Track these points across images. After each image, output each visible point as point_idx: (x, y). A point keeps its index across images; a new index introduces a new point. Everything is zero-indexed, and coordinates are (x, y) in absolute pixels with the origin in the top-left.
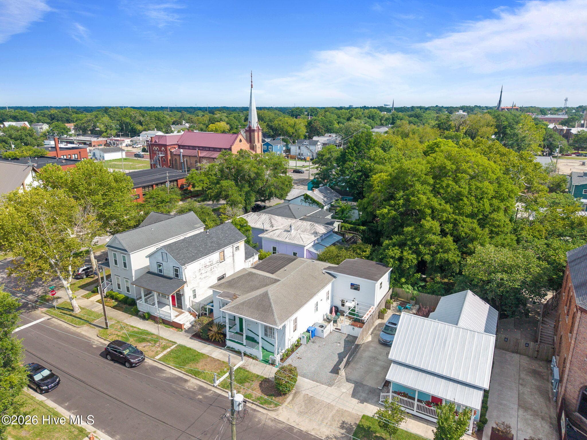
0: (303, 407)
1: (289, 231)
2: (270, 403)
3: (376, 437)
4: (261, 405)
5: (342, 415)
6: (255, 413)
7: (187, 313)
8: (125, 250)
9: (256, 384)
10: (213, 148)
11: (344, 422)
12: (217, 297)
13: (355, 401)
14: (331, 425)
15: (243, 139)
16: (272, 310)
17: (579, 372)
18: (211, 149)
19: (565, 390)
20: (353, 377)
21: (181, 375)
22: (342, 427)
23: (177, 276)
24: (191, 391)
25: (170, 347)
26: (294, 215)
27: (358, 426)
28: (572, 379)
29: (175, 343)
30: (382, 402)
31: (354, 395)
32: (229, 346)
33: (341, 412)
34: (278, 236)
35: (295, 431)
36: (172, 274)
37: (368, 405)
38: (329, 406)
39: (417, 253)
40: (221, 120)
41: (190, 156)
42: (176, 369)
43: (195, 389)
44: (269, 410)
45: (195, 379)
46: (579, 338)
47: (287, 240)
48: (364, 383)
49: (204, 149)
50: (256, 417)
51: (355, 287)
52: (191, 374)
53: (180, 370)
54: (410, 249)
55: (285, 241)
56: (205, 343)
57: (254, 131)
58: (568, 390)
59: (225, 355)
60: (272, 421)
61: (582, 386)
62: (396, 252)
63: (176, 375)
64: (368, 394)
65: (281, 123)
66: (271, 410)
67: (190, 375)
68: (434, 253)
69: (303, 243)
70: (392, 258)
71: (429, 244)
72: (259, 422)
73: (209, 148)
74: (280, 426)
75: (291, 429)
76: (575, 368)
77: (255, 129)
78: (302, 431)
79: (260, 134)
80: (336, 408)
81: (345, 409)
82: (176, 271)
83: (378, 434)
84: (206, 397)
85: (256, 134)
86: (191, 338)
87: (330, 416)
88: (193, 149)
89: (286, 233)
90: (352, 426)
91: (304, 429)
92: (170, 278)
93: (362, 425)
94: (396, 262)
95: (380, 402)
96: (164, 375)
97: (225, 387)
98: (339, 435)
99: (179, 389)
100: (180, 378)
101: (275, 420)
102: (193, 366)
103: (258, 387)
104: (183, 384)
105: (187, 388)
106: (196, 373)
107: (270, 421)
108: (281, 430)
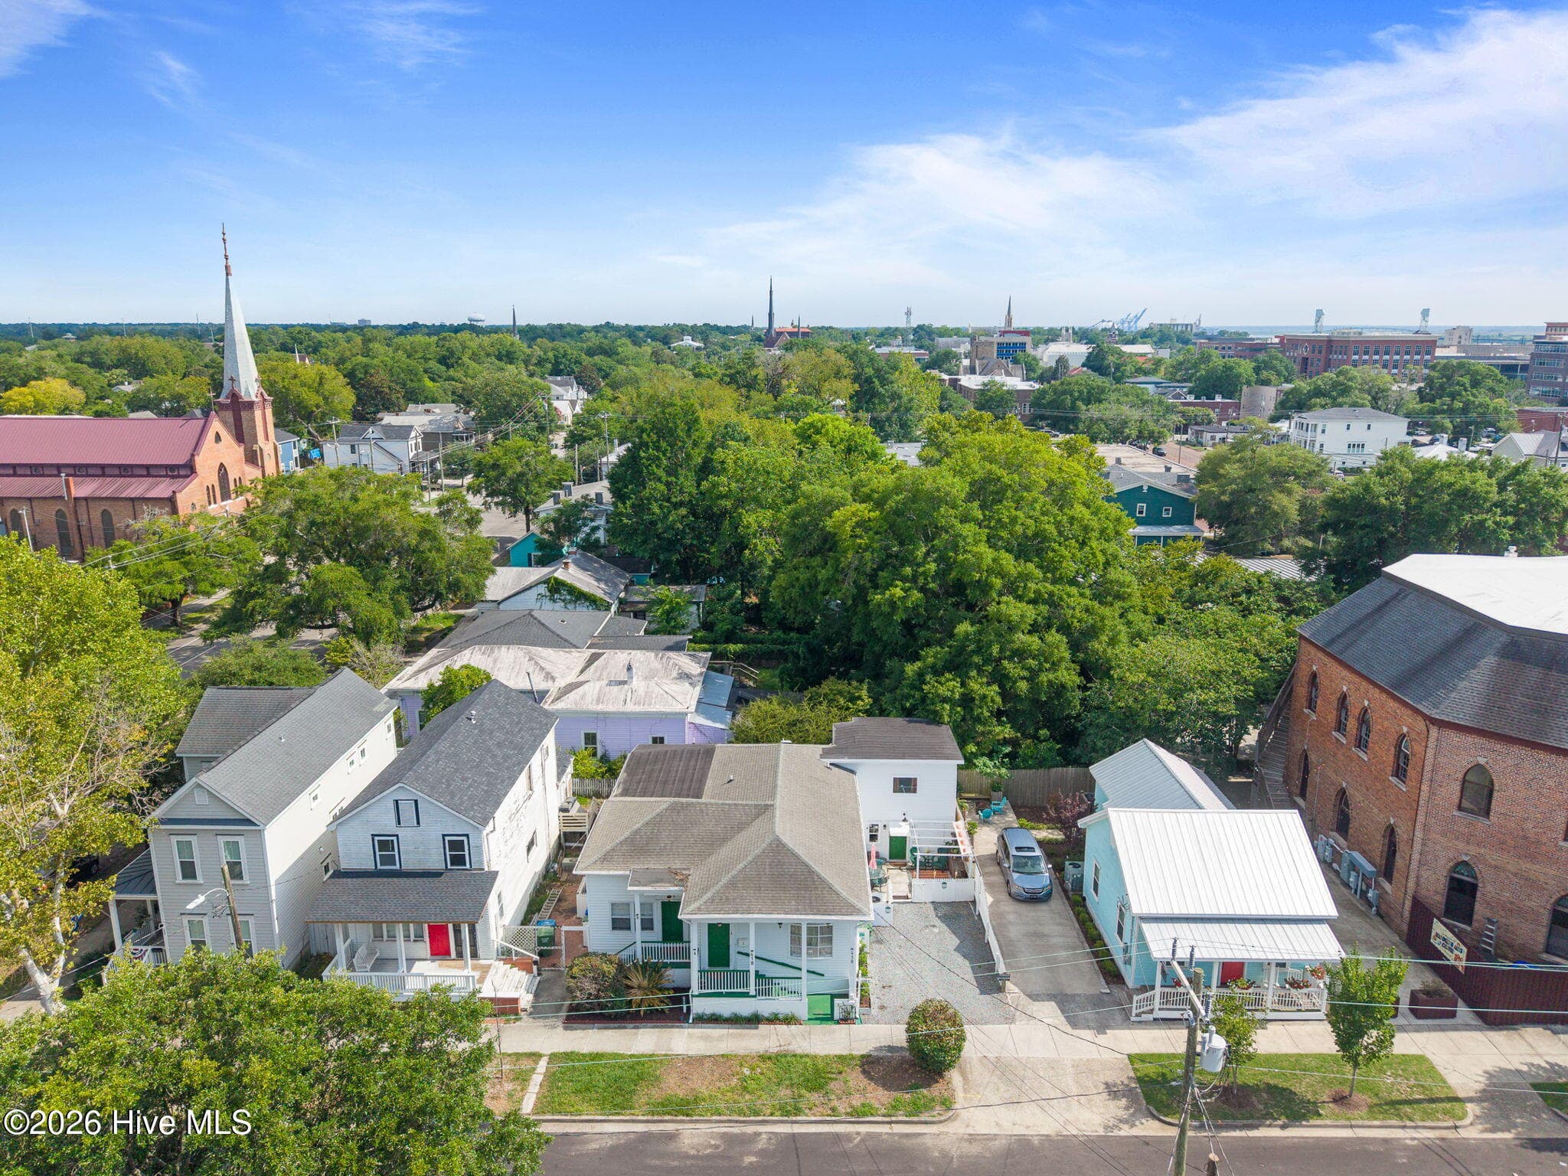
0: (1004, 1088)
1: (624, 683)
2: (928, 1106)
4: (915, 1119)
5: (1092, 1072)
6: (919, 1140)
7: (501, 967)
8: (248, 822)
9: (855, 1078)
10: (119, 466)
11: (1107, 1085)
12: (629, 888)
13: (1086, 1034)
15: (224, 433)
16: (822, 880)
17: (1442, 840)
18: (108, 471)
19: (1417, 884)
20: (1037, 988)
21: (640, 1128)
22: (1115, 1096)
23: (459, 860)
24: (708, 1157)
25: (534, 1069)
26: (566, 641)
27: (1140, 1081)
28: (1429, 857)
29: (536, 1056)
30: (1137, 1015)
31: (1073, 1022)
32: (700, 1011)
33: (1084, 1067)
34: (598, 701)
35: (1036, 1142)
36: (435, 859)
38: (1050, 1064)
39: (999, 678)
40: (41, 374)
41: (30, 499)
42: (611, 1118)
43: (716, 1147)
44: (941, 1122)
45: (691, 1122)
46: (1439, 778)
47: (630, 707)
48: (1068, 992)
49: (81, 470)
50: (927, 1150)
51: (905, 785)
52: (669, 1114)
53: (627, 1118)
54: (980, 671)
55: (622, 709)
56: (619, 1028)
57: (250, 405)
58: (1422, 880)
59: (706, 1038)
60: (969, 1141)
61: (1451, 864)
62: (950, 686)
63: (626, 1132)
64: (1095, 1011)
65: (278, 379)
66: (945, 1121)
67: (667, 1117)
68: (1033, 676)
69: (680, 706)
70: (945, 700)
71: (1020, 654)
72: (945, 1155)
73: (103, 467)
74: (996, 1146)
75: (1023, 1142)
76: (1434, 836)
77: (254, 399)
78: (1047, 1136)
79: (269, 412)
80: (1068, 1063)
81: (1083, 1057)
82: (456, 846)
84: (762, 1153)
85: (258, 413)
86: (566, 1028)
88: (32, 475)
89: (616, 689)
90: (1127, 1085)
91: (1046, 1131)
92: (437, 874)
93: (1146, 1076)
94: (959, 709)
95: (1133, 1019)
96: (594, 1146)
97: (790, 1111)
98: (1123, 1114)
99: (675, 1163)
100: (646, 1137)
101: (972, 1138)
102: (654, 1092)
103: (866, 1081)
104: (672, 1147)
105: (693, 1152)
106: (684, 1108)
107: (966, 1145)
108: (1008, 1153)
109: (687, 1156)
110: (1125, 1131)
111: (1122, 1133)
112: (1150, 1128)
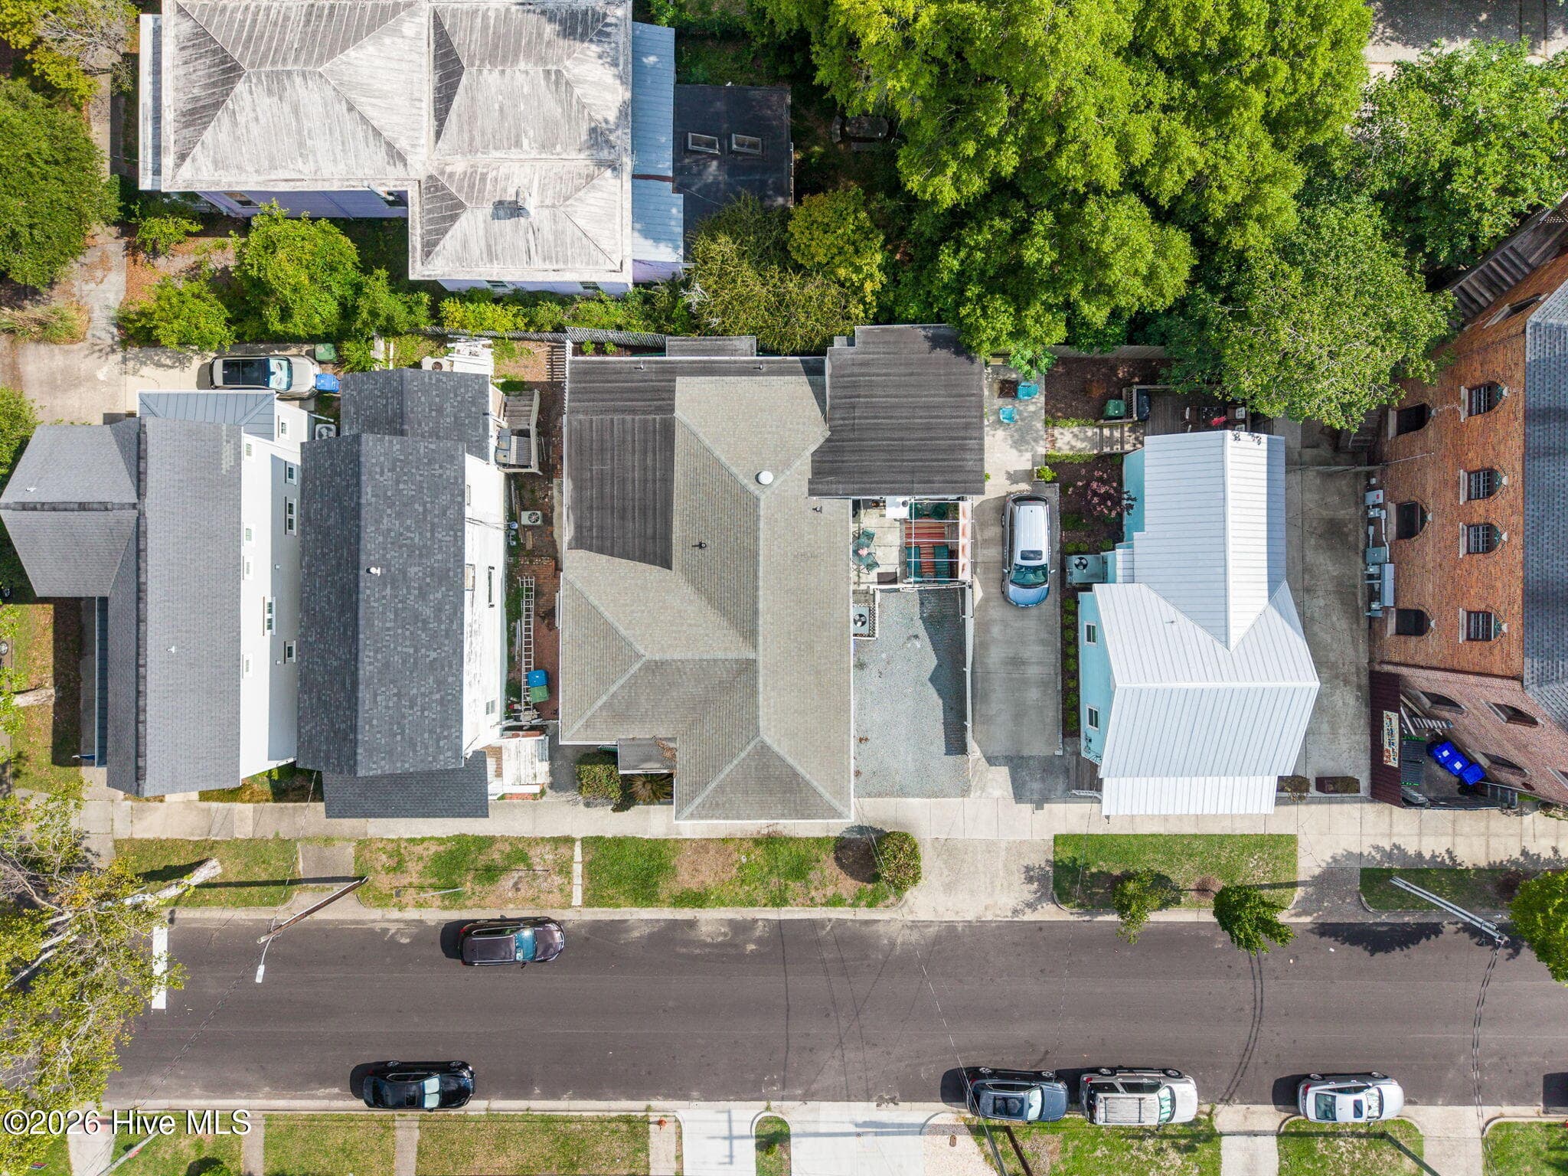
0: (946, 872)
2: (884, 897)
3: (1092, 875)
5: (1020, 854)
6: (874, 927)
9: (829, 866)
11: (1028, 869)
13: (1027, 808)
14: (1010, 885)
20: (997, 749)
21: (668, 917)
22: (1030, 880)
24: (721, 944)
25: (572, 858)
27: (1055, 865)
29: (570, 839)
31: (1019, 794)
33: (1016, 849)
37: (1054, 806)
38: (990, 847)
43: (725, 934)
44: (890, 908)
48: (1026, 753)
50: (879, 937)
60: (911, 928)
63: (658, 921)
64: (1043, 779)
66: (895, 908)
72: (892, 942)
74: (932, 931)
75: (951, 927)
80: (1003, 845)
81: (1018, 838)
83: (1094, 870)
84: (759, 941)
87: (1000, 866)
90: (1043, 869)
91: (970, 916)
93: (1061, 860)
95: (1072, 792)
96: (636, 934)
97: (779, 901)
98: (1030, 897)
99: (698, 951)
100: (674, 924)
101: (914, 925)
102: (673, 884)
103: (838, 870)
104: (692, 934)
105: (709, 940)
106: (698, 899)
107: (908, 932)
108: (937, 940)
109: (706, 945)
110: (1029, 916)
111: (1026, 918)
112: (1050, 913)
